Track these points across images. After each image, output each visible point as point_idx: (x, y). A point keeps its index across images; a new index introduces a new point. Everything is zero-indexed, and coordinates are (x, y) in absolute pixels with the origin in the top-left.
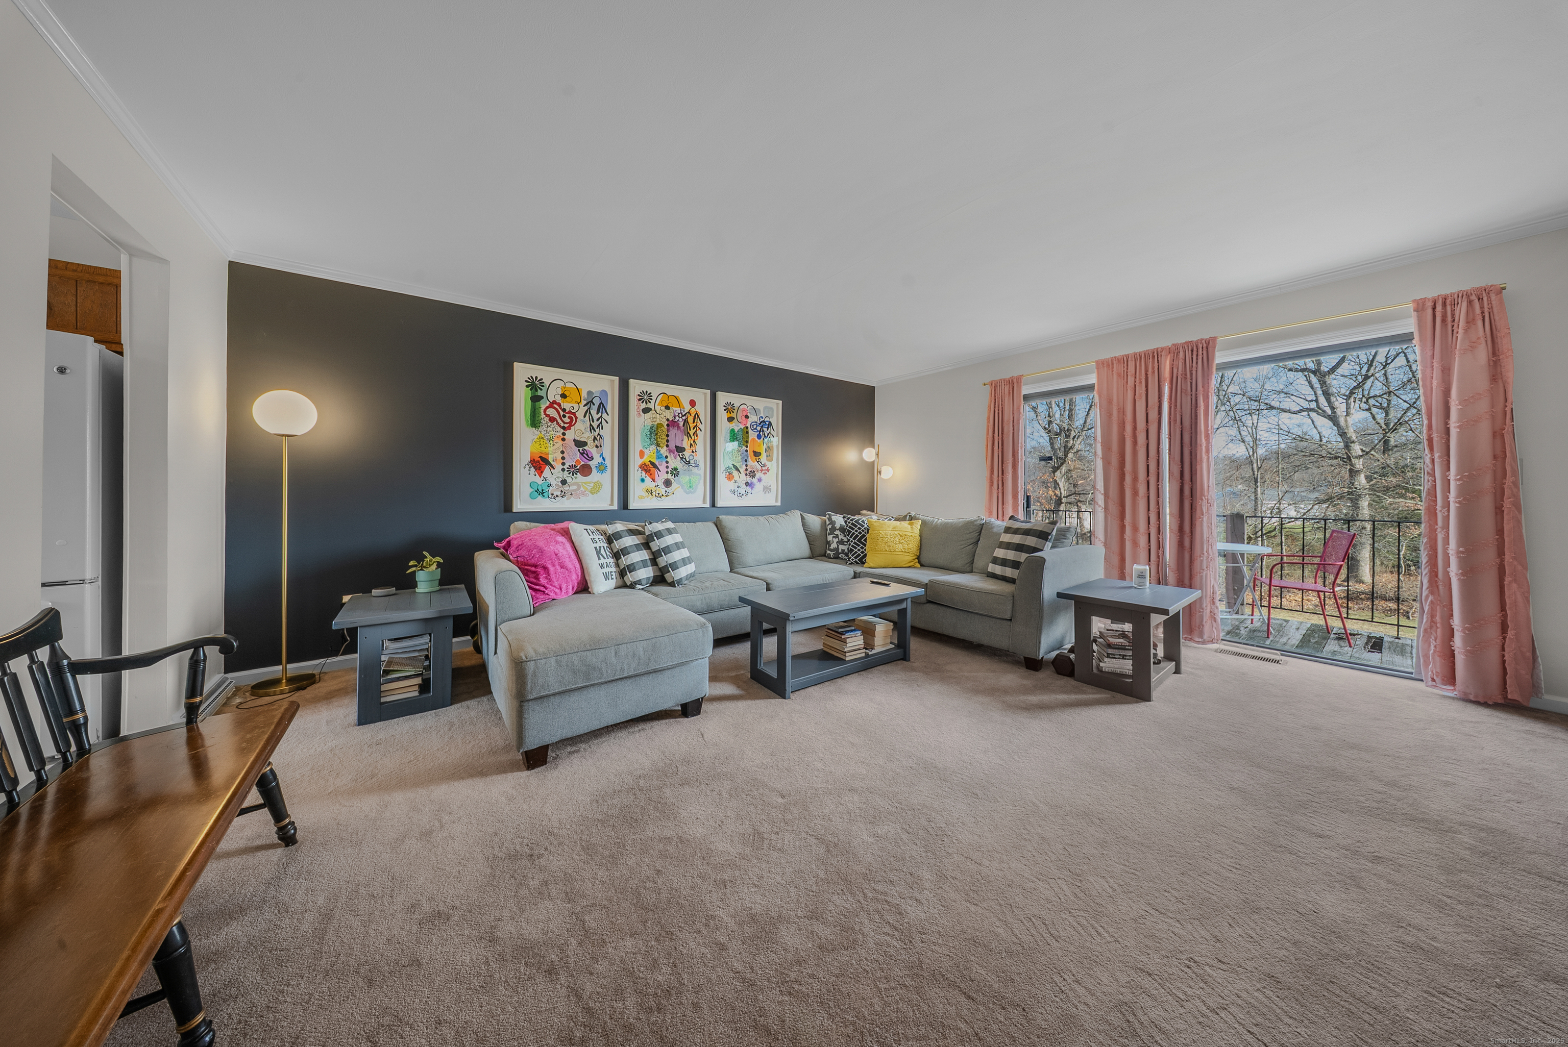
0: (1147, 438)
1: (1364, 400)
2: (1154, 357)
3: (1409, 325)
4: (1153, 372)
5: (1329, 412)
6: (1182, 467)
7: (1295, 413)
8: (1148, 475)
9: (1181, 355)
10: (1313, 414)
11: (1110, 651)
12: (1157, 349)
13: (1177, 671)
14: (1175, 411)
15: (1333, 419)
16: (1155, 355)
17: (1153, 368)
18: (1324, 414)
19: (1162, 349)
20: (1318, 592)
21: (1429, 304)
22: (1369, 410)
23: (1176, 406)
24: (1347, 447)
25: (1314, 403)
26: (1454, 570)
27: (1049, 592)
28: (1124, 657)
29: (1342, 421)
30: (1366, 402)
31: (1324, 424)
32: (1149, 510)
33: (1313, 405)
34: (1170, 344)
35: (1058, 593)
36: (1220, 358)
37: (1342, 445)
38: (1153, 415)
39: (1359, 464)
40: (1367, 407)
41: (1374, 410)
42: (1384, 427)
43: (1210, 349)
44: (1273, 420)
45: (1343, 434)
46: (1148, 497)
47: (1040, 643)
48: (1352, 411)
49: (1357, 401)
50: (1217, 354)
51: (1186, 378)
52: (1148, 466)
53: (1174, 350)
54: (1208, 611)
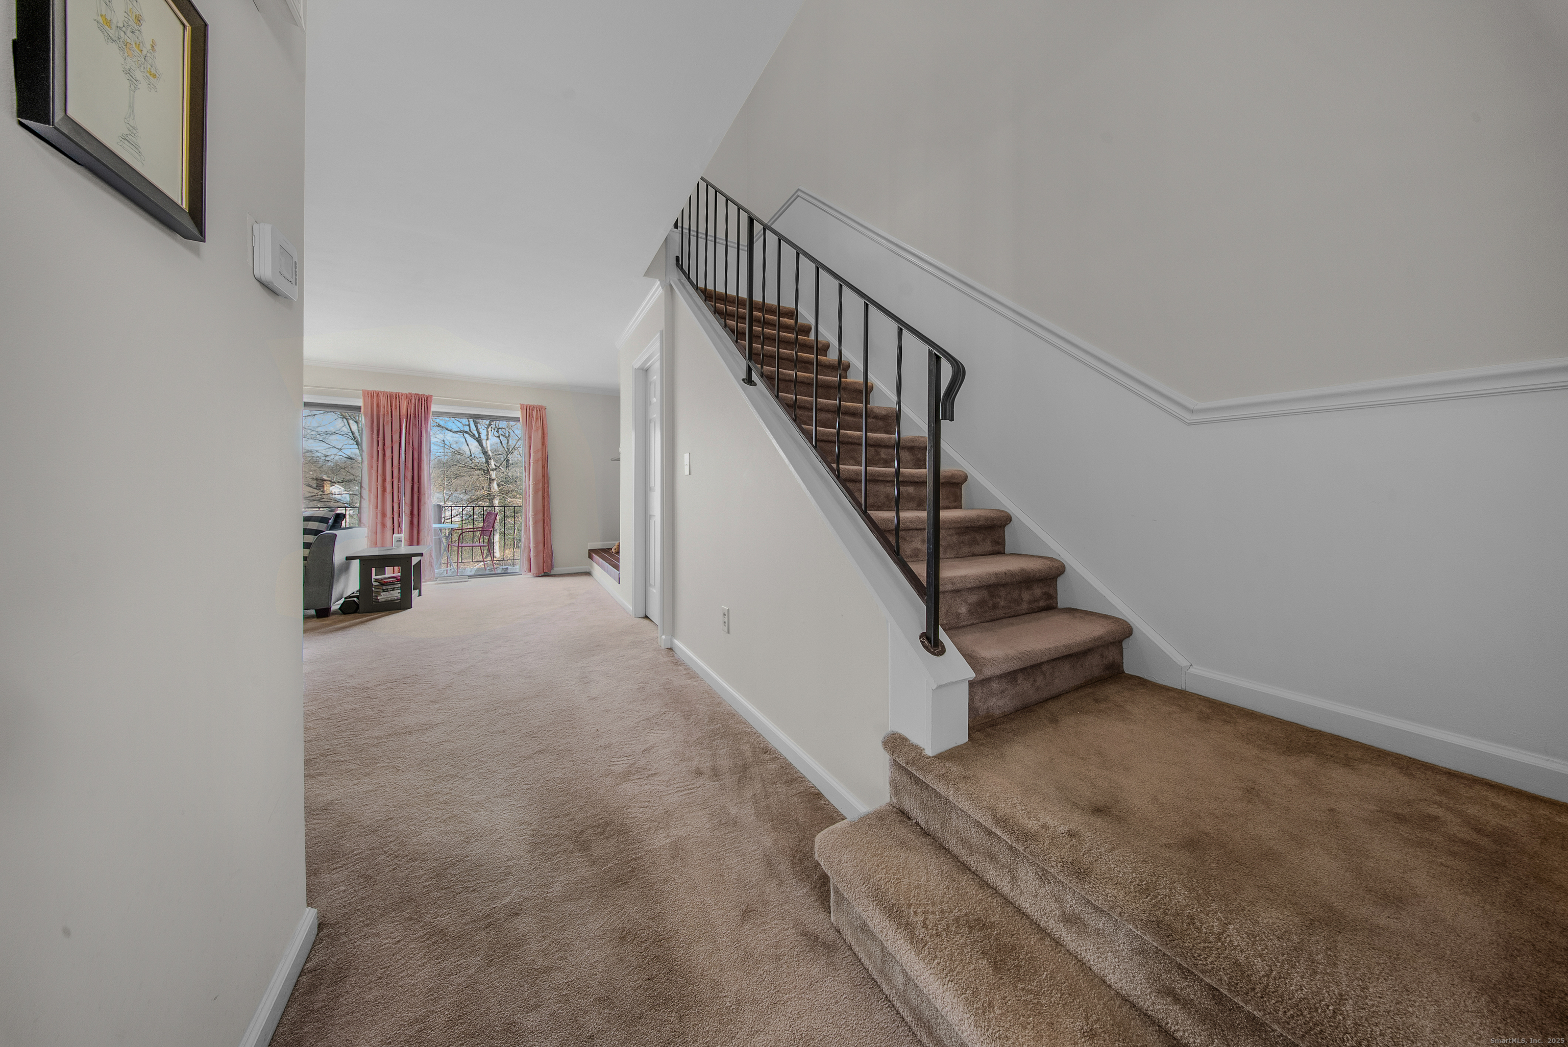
0: (392, 453)
1: (496, 429)
2: (396, 398)
3: (518, 414)
4: (396, 408)
5: (477, 436)
6: (413, 473)
7: (456, 432)
8: (393, 478)
9: (413, 401)
10: (466, 435)
11: (384, 588)
12: (399, 393)
13: (420, 595)
14: (409, 437)
15: (479, 441)
16: (398, 396)
17: (396, 406)
18: (473, 436)
19: (402, 394)
20: (481, 546)
21: (525, 408)
22: (499, 437)
23: (409, 433)
24: (487, 462)
25: (468, 427)
26: (531, 523)
27: (339, 557)
28: (393, 589)
29: (484, 442)
30: (498, 432)
31: (474, 444)
32: (393, 502)
33: (467, 429)
34: (407, 392)
35: (347, 557)
36: (434, 408)
37: (484, 460)
38: (396, 437)
39: (493, 474)
40: (498, 435)
41: (502, 437)
42: (507, 450)
43: (429, 402)
44: (441, 436)
45: (485, 453)
46: (393, 493)
47: (331, 595)
48: (490, 436)
49: (493, 430)
50: (433, 406)
51: (415, 417)
52: (392, 471)
53: (409, 397)
54: (428, 561)
